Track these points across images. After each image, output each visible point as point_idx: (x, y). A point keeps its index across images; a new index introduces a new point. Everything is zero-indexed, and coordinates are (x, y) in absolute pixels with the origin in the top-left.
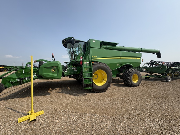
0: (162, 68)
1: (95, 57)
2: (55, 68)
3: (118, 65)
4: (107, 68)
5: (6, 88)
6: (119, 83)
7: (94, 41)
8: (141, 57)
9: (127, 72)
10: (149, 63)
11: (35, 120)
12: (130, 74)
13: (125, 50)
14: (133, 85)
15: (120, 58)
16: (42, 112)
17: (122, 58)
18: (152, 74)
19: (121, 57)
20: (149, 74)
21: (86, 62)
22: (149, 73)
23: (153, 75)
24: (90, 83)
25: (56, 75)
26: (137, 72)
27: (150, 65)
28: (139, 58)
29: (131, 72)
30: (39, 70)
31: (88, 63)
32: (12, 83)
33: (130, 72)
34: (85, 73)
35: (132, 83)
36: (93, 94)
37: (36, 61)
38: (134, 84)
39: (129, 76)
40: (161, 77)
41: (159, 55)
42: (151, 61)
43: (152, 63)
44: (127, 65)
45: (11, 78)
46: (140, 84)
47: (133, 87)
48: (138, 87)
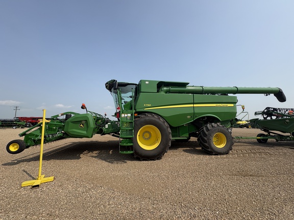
0: (288, 121)
1: (148, 105)
2: (84, 122)
3: (189, 117)
4: (160, 122)
5: (28, 147)
6: (197, 148)
7: (147, 83)
8: (236, 103)
9: (204, 128)
10: (263, 113)
11: (38, 186)
12: (207, 133)
13: (202, 92)
14: (215, 152)
15: (192, 105)
16: (51, 178)
17: (195, 105)
18: (271, 134)
19: (194, 103)
20: (266, 133)
21: (127, 114)
22: (265, 130)
23: (273, 135)
24: (129, 144)
25: (85, 132)
26: (223, 128)
27: (265, 116)
28: (232, 105)
29: (209, 128)
30: (64, 125)
31: (130, 115)
32: (34, 140)
33: (208, 130)
34: (122, 129)
35: (212, 149)
36: (137, 163)
37: (62, 115)
38: (216, 150)
39: (205, 135)
40: (288, 138)
41: (280, 96)
42: (266, 109)
43: (269, 112)
44: (207, 117)
45: (33, 135)
46: (230, 152)
47: (215, 155)
48: (225, 156)
